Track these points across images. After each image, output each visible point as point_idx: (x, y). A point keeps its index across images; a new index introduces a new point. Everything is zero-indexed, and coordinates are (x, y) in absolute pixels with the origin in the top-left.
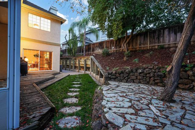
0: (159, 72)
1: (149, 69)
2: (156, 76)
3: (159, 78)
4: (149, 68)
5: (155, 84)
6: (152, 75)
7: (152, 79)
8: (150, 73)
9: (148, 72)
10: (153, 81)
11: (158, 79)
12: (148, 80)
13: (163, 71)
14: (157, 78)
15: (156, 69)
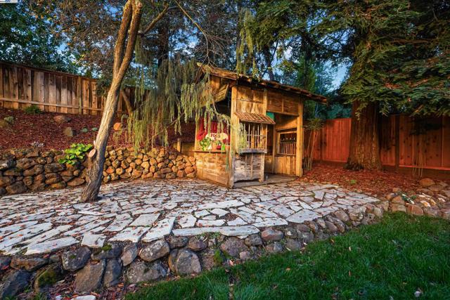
0: (53, 162)
1: (29, 158)
2: (49, 171)
3: (54, 174)
4: (29, 155)
5: (45, 187)
6: (38, 170)
7: (38, 177)
8: (34, 166)
9: (27, 164)
10: (42, 182)
11: (52, 177)
12: (29, 183)
13: (62, 160)
14: (51, 174)
15: (48, 157)
